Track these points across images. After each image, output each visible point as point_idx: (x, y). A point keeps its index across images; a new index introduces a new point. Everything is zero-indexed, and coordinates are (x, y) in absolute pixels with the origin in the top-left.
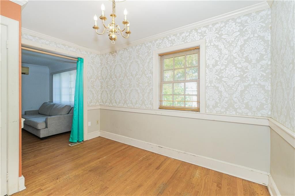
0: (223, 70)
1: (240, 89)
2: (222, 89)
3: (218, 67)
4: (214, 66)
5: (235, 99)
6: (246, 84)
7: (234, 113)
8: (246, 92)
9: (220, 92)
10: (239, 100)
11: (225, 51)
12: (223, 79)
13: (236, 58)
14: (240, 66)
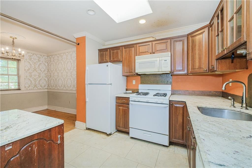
0: (32, 72)
1: (38, 80)
2: (32, 80)
3: (30, 71)
4: (28, 70)
5: (37, 84)
6: (40, 78)
7: (37, 88)
8: (41, 81)
9: (31, 81)
10: (38, 84)
11: (33, 65)
12: (32, 76)
13: (37, 69)
14: (38, 72)
